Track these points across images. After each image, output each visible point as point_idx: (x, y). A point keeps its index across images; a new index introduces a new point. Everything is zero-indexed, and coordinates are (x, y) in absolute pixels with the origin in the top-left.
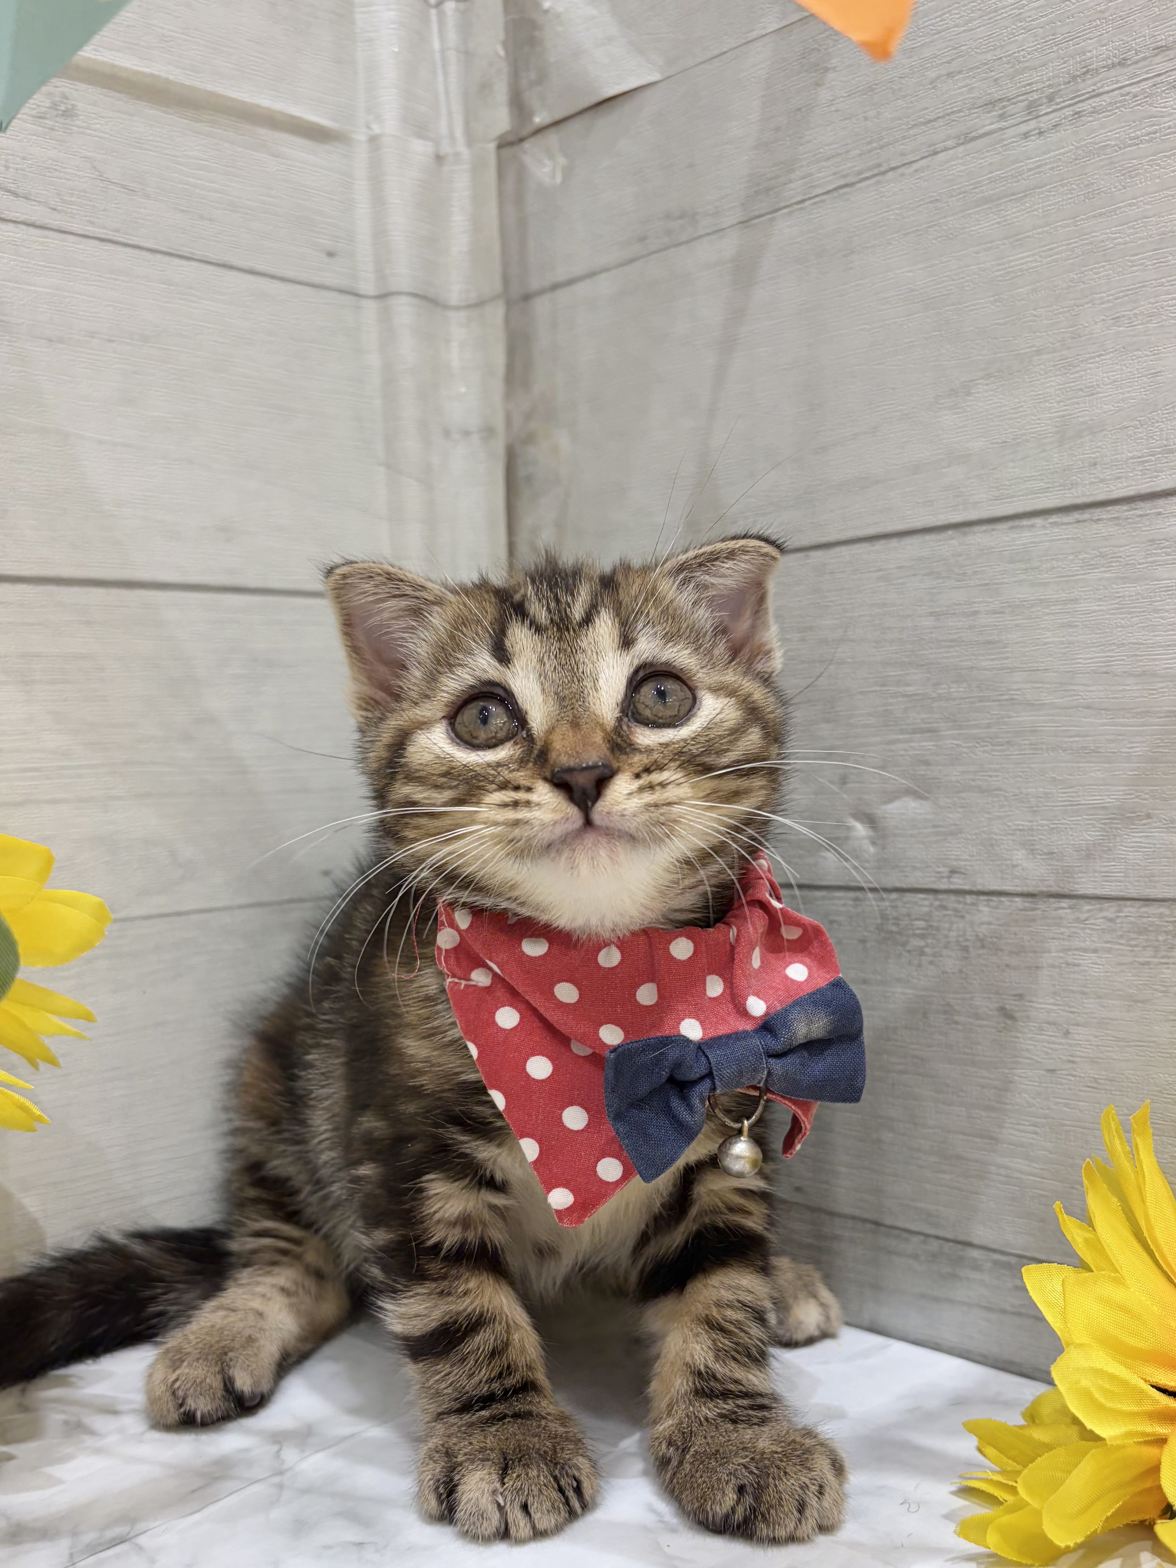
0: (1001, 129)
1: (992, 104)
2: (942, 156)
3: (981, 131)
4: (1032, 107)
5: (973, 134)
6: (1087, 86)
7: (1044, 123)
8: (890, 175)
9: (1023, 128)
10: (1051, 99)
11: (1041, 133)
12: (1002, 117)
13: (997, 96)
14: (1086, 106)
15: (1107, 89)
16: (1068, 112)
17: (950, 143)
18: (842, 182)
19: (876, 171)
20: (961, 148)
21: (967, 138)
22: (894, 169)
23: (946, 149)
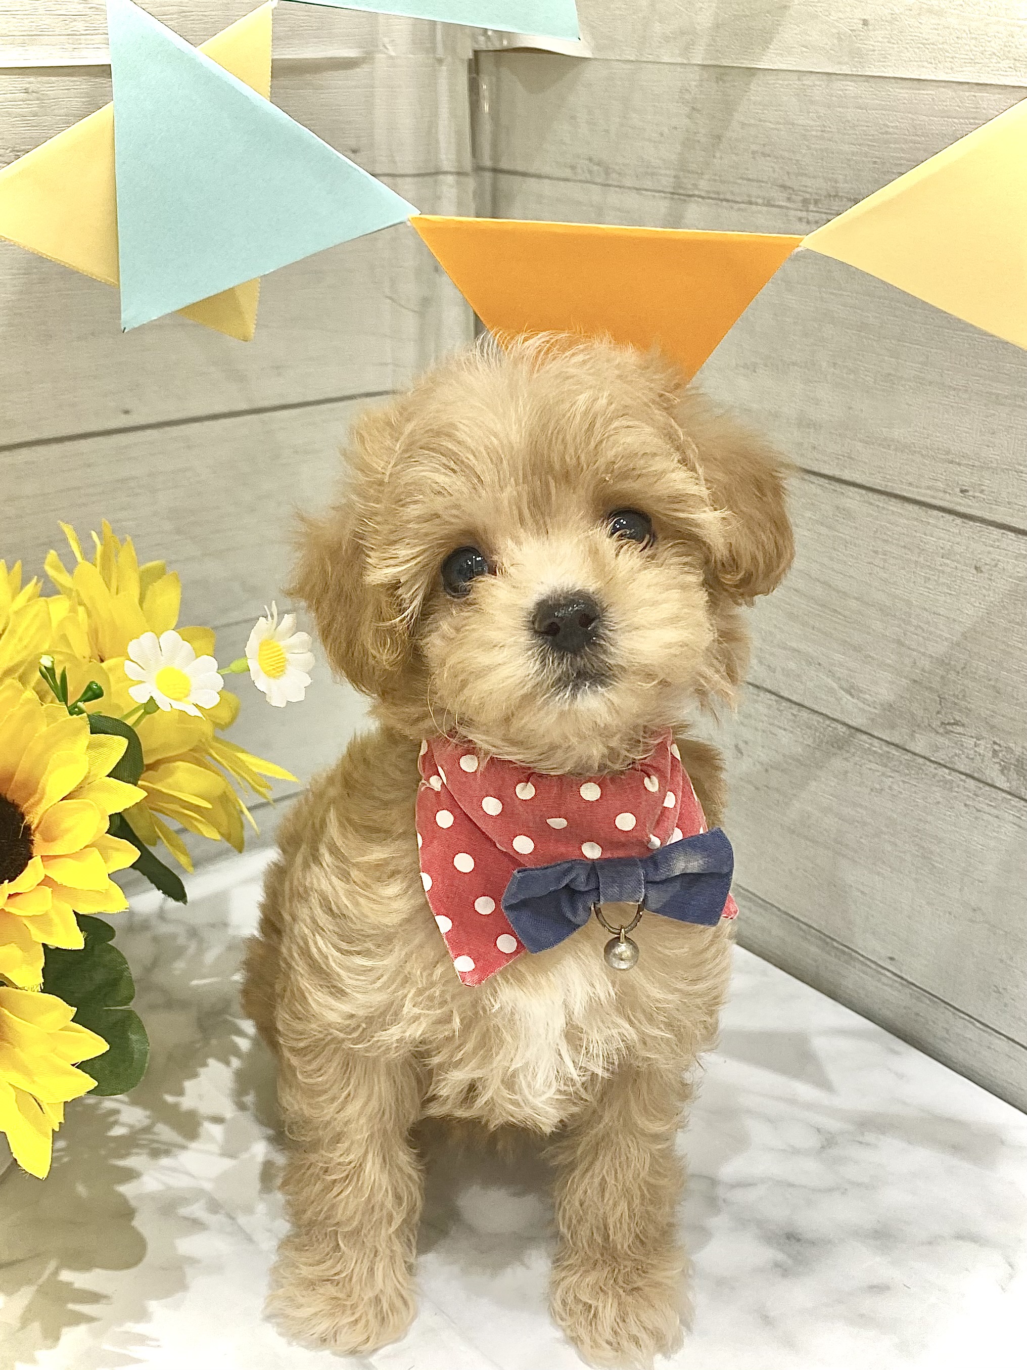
0: (787, 208)
1: (784, 187)
2: (754, 207)
3: (777, 203)
4: (805, 202)
5: (772, 203)
6: (835, 206)
7: (811, 216)
8: (724, 203)
9: (800, 214)
10: (816, 202)
11: (808, 222)
12: (789, 199)
13: (788, 184)
16: (823, 216)
17: (760, 201)
18: (696, 192)
19: (716, 196)
20: (765, 208)
21: (769, 204)
22: (727, 201)
23: (757, 204)
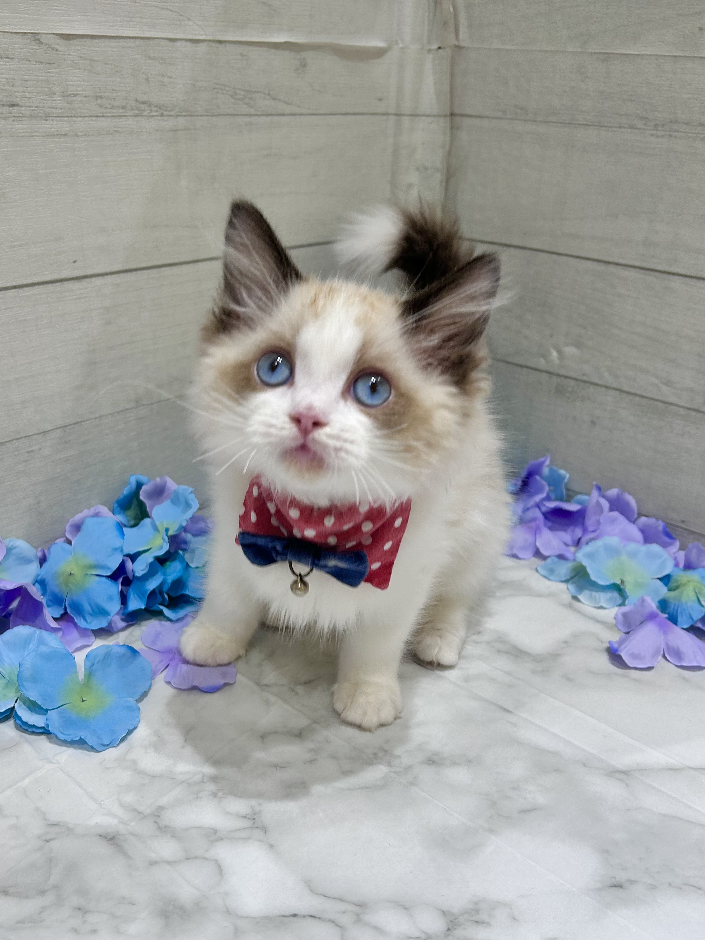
0: (644, 129)
1: (643, 118)
2: (623, 129)
3: (637, 127)
4: (656, 125)
5: (634, 127)
6: (675, 127)
7: (659, 133)
8: (603, 128)
9: (652, 132)
10: (663, 125)
11: (657, 136)
12: (646, 124)
13: (645, 116)
14: (674, 134)
15: (681, 130)
16: (667, 133)
17: (626, 126)
18: (585, 123)
19: (599, 125)
20: (629, 130)
21: (632, 127)
22: (605, 126)
23: (624, 127)
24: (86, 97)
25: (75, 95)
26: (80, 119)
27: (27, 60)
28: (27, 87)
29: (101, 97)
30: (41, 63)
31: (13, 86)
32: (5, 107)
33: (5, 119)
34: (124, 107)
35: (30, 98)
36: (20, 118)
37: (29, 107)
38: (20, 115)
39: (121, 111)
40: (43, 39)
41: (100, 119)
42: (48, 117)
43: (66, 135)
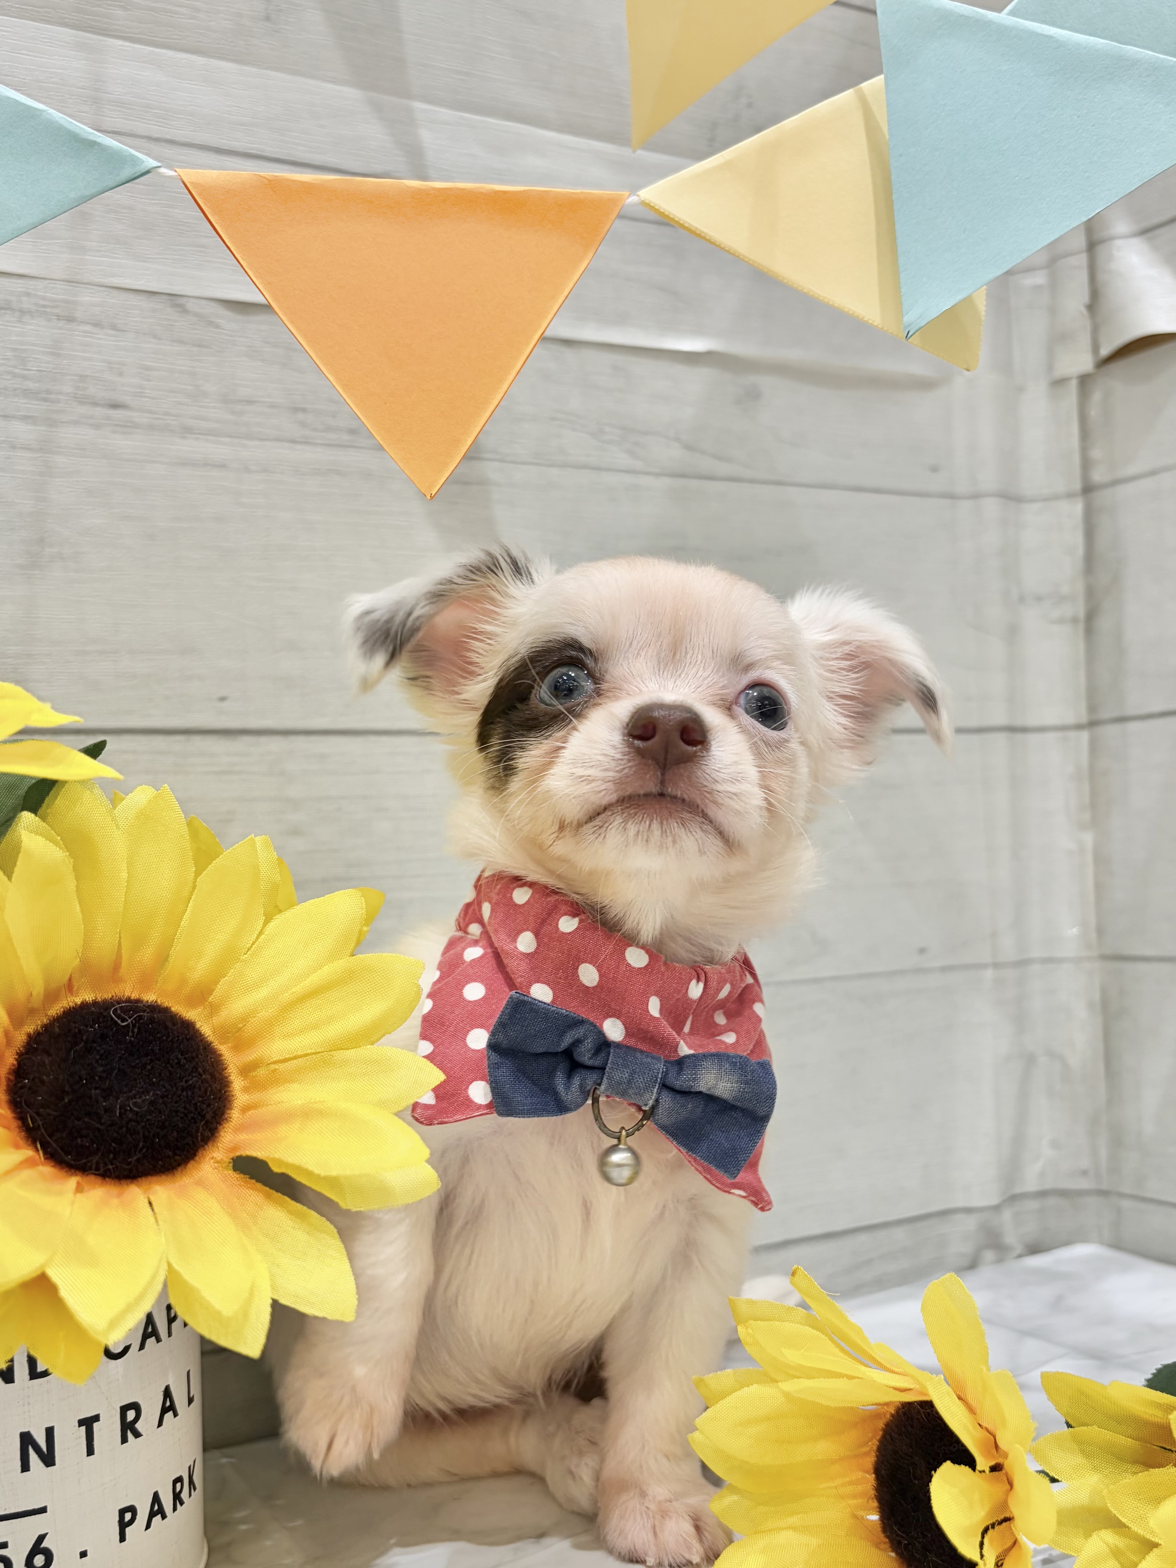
24: (273, 406)
25: (250, 402)
26: (256, 443)
27: (155, 337)
28: (148, 380)
29: (304, 410)
30: (181, 342)
31: (121, 374)
32: (99, 409)
33: (97, 427)
34: (352, 432)
35: (154, 398)
36: (128, 427)
37: (151, 412)
38: (128, 424)
39: (345, 437)
40: (191, 305)
41: (298, 447)
42: (187, 431)
43: (222, 466)
